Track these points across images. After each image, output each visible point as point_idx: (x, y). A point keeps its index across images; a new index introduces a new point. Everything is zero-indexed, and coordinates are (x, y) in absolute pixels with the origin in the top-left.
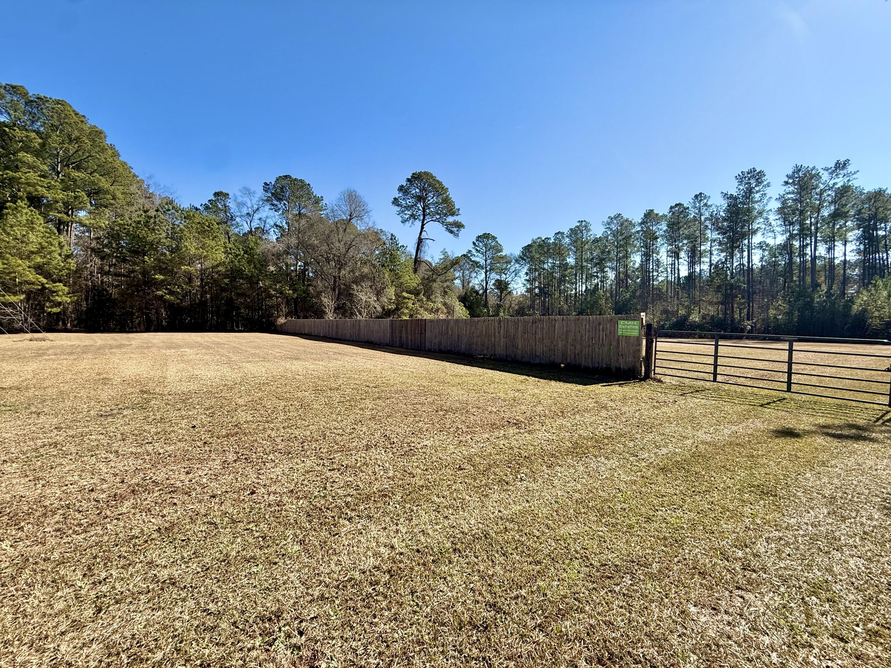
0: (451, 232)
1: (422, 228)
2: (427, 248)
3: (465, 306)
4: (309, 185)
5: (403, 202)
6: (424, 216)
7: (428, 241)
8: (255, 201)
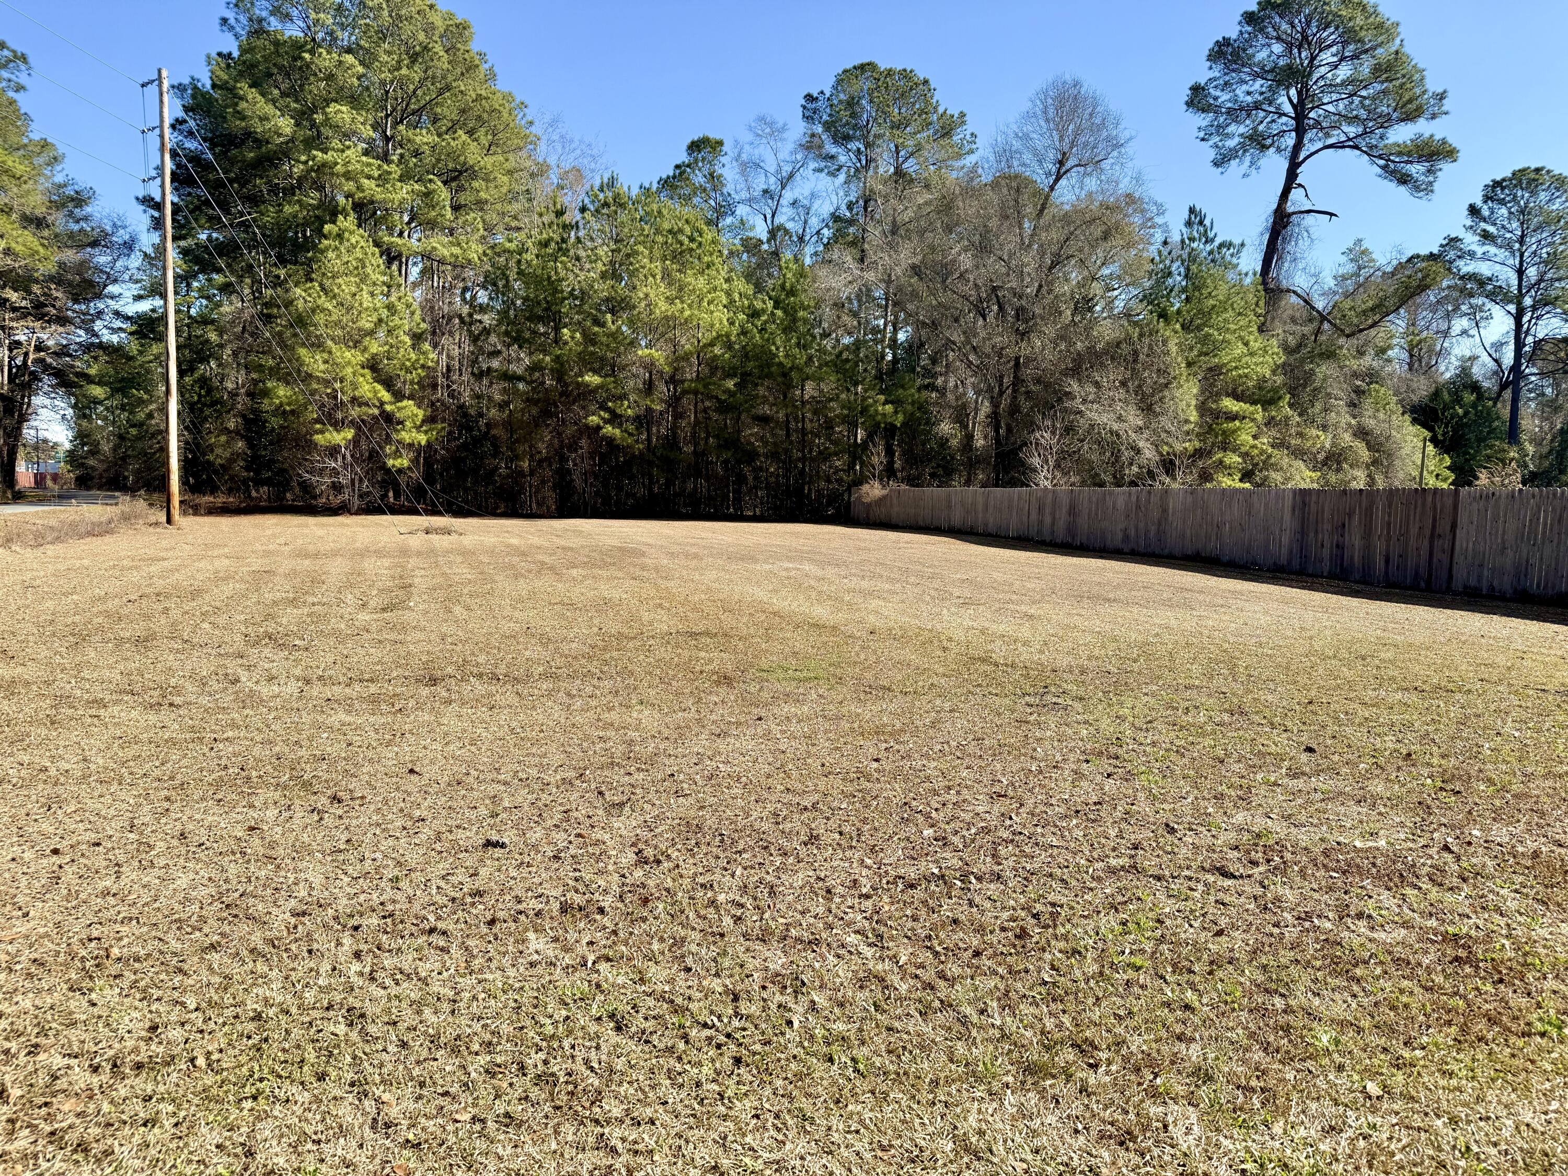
0: (1404, 179)
1: (1292, 175)
2: (1303, 244)
3: (1434, 440)
4: (926, 82)
5: (1224, 97)
6: (1300, 131)
7: (1310, 219)
8: (784, 154)
